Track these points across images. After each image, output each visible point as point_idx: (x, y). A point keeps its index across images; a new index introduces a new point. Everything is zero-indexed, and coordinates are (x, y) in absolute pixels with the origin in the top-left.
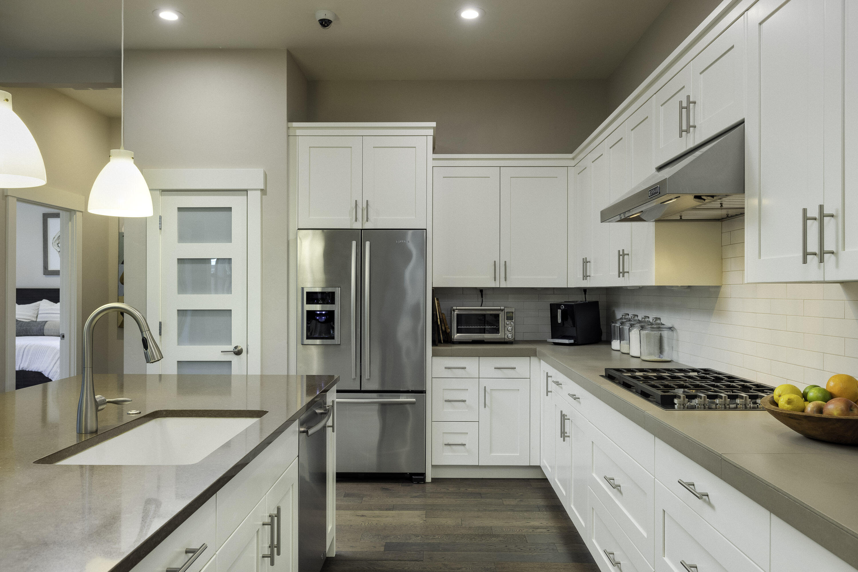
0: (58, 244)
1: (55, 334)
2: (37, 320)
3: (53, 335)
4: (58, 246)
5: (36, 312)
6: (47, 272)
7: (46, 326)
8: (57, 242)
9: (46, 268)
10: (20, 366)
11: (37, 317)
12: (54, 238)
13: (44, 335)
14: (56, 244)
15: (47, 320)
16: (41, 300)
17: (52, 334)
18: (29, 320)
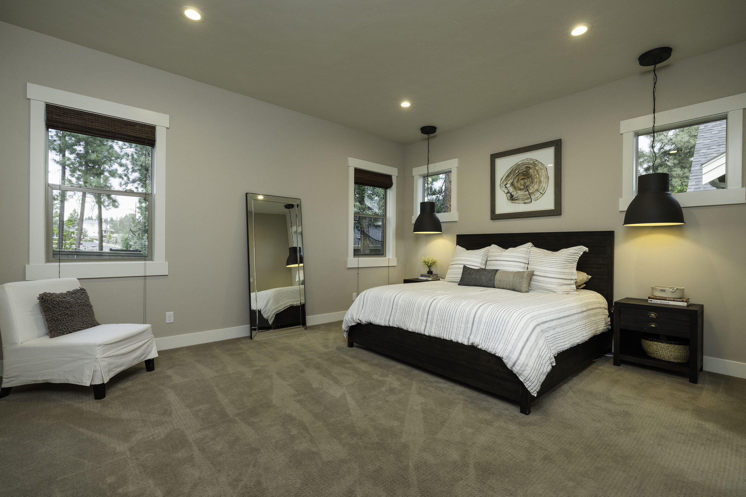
0: (505, 185)
1: (508, 287)
2: (485, 267)
3: (506, 288)
4: (506, 187)
5: (485, 259)
6: (495, 217)
7: (498, 276)
8: (505, 183)
9: (493, 212)
10: (469, 339)
11: (486, 264)
12: (502, 179)
13: (495, 287)
14: (504, 185)
15: (498, 269)
16: (490, 245)
17: (505, 286)
18: (478, 267)
